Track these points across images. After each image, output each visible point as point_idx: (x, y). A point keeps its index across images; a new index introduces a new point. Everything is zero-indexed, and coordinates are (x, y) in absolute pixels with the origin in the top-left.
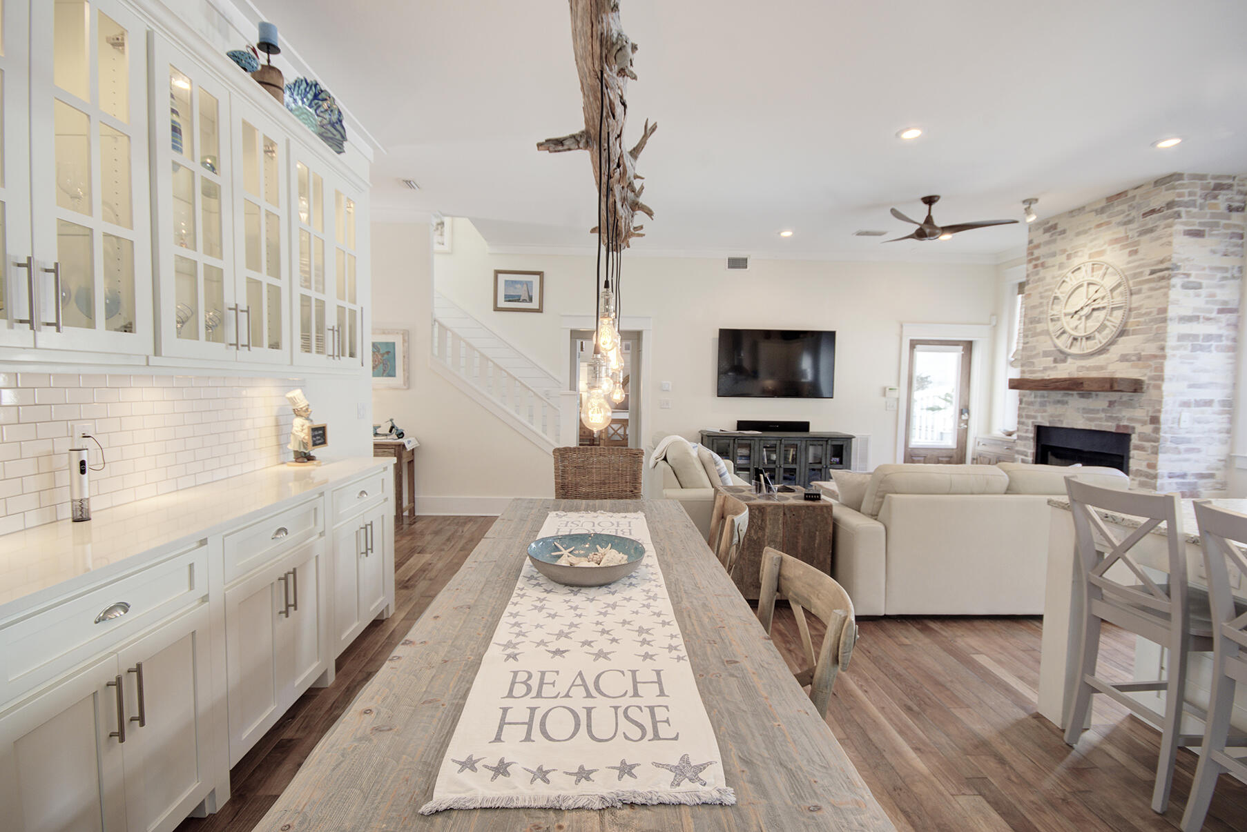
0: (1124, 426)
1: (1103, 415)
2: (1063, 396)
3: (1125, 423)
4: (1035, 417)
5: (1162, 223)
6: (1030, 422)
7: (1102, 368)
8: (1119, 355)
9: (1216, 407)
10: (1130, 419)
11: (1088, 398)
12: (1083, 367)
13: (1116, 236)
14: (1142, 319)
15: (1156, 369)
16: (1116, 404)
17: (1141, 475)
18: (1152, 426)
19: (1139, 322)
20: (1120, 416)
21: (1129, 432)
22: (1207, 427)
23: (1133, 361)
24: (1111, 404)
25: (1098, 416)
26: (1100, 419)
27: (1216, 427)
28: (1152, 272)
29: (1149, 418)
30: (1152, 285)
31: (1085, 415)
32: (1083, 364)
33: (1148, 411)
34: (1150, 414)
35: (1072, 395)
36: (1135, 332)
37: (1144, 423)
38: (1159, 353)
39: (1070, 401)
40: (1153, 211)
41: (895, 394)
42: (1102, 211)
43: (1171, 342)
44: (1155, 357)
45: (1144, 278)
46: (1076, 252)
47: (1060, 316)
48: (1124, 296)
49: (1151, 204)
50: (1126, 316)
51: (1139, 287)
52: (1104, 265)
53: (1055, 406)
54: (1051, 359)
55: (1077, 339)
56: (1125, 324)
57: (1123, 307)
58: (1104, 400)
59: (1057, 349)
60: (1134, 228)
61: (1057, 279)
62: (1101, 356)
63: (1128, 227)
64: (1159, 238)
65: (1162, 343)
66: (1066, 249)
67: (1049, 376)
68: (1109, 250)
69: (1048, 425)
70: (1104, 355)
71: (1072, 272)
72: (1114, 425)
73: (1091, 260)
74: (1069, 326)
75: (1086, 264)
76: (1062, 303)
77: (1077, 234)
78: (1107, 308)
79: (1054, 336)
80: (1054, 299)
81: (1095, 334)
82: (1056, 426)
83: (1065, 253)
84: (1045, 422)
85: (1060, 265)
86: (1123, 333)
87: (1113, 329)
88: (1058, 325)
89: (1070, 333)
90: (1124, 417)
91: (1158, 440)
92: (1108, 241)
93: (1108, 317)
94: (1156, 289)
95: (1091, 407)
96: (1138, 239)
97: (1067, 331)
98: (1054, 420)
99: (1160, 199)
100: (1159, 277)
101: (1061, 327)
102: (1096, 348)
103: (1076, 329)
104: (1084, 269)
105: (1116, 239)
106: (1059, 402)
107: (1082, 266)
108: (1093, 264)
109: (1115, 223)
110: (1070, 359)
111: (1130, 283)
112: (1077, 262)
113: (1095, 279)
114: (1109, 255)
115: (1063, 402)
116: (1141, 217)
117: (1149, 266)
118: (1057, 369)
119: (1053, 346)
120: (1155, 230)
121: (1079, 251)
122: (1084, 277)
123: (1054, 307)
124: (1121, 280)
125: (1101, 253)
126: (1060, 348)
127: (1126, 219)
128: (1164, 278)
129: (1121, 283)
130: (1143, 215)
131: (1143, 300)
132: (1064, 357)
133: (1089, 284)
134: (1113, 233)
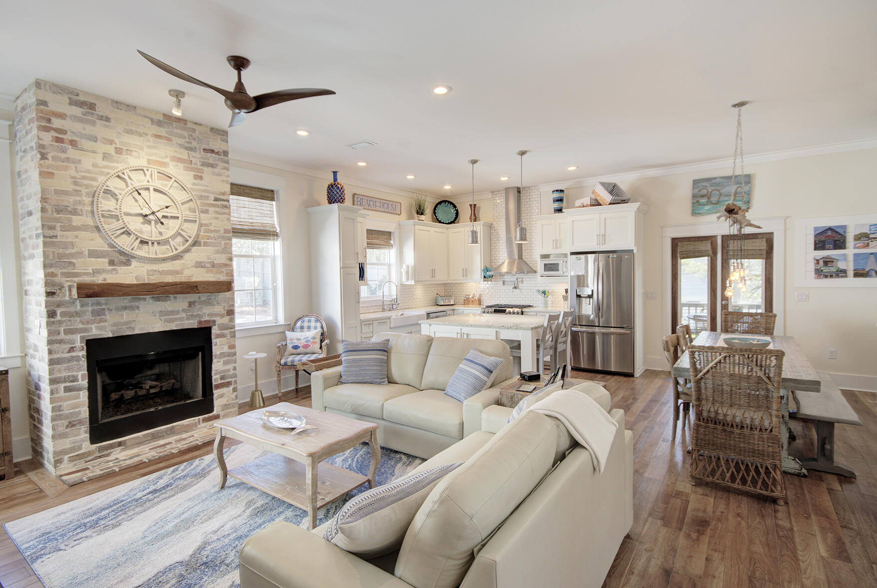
0: (205, 322)
1: (184, 315)
2: (130, 302)
3: (207, 318)
4: (86, 330)
5: (222, 165)
6: (78, 337)
7: (177, 272)
8: (194, 262)
10: (210, 315)
11: (165, 301)
12: (155, 271)
13: (179, 156)
14: (212, 235)
15: (227, 274)
16: (196, 304)
17: (224, 356)
18: (228, 317)
19: (210, 236)
20: (201, 313)
21: (211, 325)
23: (208, 267)
24: (191, 304)
25: (178, 316)
26: (181, 319)
28: (216, 200)
29: (225, 312)
30: (217, 209)
31: (163, 318)
32: (154, 268)
33: (224, 307)
34: (226, 309)
35: (145, 299)
36: (206, 244)
37: (222, 316)
38: (228, 262)
39: (141, 307)
40: (212, 151)
42: (159, 123)
44: (226, 265)
45: (209, 202)
46: (131, 151)
47: (118, 214)
48: (195, 212)
49: (211, 144)
50: (199, 230)
51: (207, 208)
52: (171, 178)
53: (120, 313)
54: (106, 260)
55: (147, 243)
56: (198, 235)
57: (196, 221)
58: (183, 301)
59: (116, 249)
60: (197, 157)
61: (103, 170)
62: (175, 262)
63: (190, 152)
64: (219, 175)
65: (230, 255)
66: (113, 141)
67: (105, 280)
68: (172, 164)
69: (110, 335)
70: (178, 261)
71: (130, 171)
72: (196, 321)
73: (156, 167)
74: (132, 227)
75: (150, 169)
76: (117, 200)
77: (129, 132)
78: (180, 218)
79: (112, 235)
80: (103, 192)
81: (168, 241)
82: (124, 334)
83: (111, 144)
84: (105, 333)
85: (106, 155)
86: (196, 243)
87: (188, 238)
88: (115, 225)
89: (137, 235)
90: (205, 313)
91: (234, 327)
92: (170, 157)
93: (182, 227)
94: (220, 214)
95: (170, 309)
96: (201, 167)
97: (132, 232)
98: (120, 328)
99: (217, 145)
100: (223, 205)
101: (122, 226)
102: (172, 254)
103: (141, 232)
104: (148, 173)
105: (180, 159)
106: (125, 308)
107: (145, 169)
108: (158, 172)
109: (177, 143)
110: (135, 262)
111: (198, 202)
112: (133, 162)
113: (164, 188)
114: (174, 169)
115: (132, 308)
116: (202, 150)
117: (213, 193)
118: (117, 273)
119: (106, 246)
120: (216, 167)
121: (136, 151)
122: (148, 182)
123: (103, 202)
124: (192, 197)
125: (165, 165)
126: (122, 249)
127: (187, 145)
128: (226, 207)
129: (191, 200)
130: (204, 149)
131: (211, 219)
132: (126, 258)
133: (155, 190)
134: (176, 152)
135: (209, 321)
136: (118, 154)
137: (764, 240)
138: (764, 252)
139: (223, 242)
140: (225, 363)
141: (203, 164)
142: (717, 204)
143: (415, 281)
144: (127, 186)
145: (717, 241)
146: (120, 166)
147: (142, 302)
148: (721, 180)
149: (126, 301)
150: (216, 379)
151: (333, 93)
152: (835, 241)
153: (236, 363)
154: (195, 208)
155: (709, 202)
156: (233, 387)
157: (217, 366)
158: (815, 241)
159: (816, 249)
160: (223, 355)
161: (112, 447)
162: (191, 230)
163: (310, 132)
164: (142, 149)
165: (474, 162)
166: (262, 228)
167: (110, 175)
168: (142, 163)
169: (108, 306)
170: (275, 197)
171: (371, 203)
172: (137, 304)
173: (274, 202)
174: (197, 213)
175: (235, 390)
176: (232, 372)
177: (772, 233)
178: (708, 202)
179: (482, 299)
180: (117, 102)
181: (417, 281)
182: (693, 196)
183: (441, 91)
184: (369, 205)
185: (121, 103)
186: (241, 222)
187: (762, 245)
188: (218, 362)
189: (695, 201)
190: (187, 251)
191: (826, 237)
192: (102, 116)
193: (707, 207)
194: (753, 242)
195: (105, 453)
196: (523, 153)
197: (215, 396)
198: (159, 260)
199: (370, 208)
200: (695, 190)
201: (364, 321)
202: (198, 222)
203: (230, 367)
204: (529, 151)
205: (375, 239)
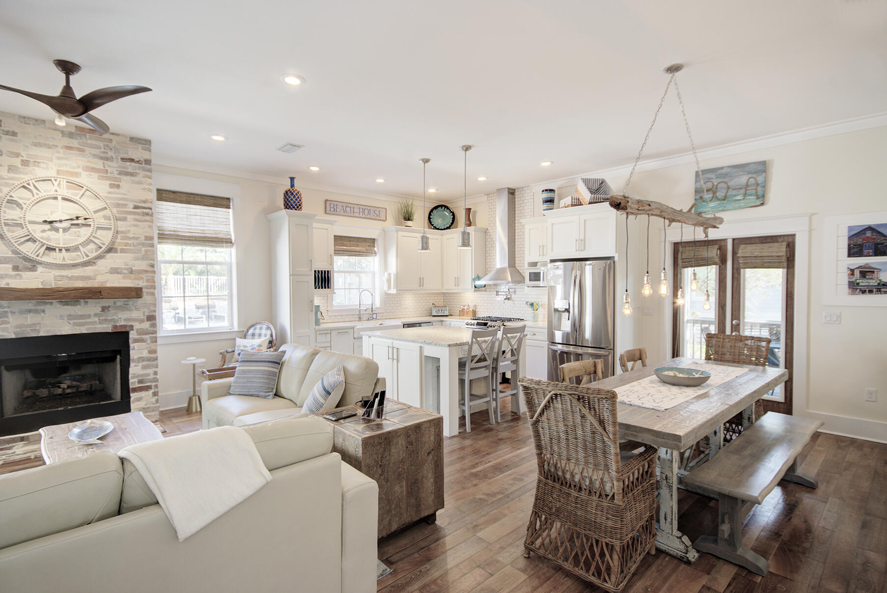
0: (121, 326)
1: (97, 319)
2: (35, 305)
3: (123, 323)
5: (142, 173)
7: (89, 278)
8: (109, 268)
10: (127, 320)
11: (75, 305)
12: (63, 276)
13: (92, 165)
14: (131, 242)
15: (148, 281)
16: (110, 309)
17: (143, 361)
18: (149, 323)
19: (127, 243)
20: (116, 318)
21: (128, 329)
23: (125, 274)
24: (104, 309)
25: (90, 320)
26: (94, 323)
28: (136, 207)
29: (145, 317)
30: (137, 217)
31: (71, 322)
32: (62, 274)
33: (144, 312)
34: (146, 314)
35: (51, 303)
36: (122, 251)
37: (141, 321)
38: (151, 269)
39: (47, 310)
40: (132, 160)
42: (71, 136)
44: (146, 271)
45: (128, 210)
46: (39, 163)
47: (22, 222)
48: (110, 220)
49: (130, 154)
50: (115, 237)
51: (125, 216)
52: (83, 187)
53: (24, 316)
54: (10, 266)
55: (55, 249)
56: (113, 242)
57: (111, 228)
58: (95, 306)
59: (20, 256)
60: (114, 167)
61: (7, 181)
62: (87, 268)
63: (105, 162)
64: (139, 183)
65: (152, 262)
66: (20, 154)
67: (8, 284)
68: (84, 174)
69: (13, 336)
70: (90, 267)
71: (36, 181)
72: (110, 326)
73: (64, 177)
74: (38, 235)
75: (58, 179)
76: (22, 209)
77: (36, 145)
78: (92, 225)
79: (15, 242)
80: (7, 202)
81: (78, 247)
82: (28, 336)
83: (18, 157)
84: (9, 334)
85: (11, 167)
86: (110, 250)
87: (102, 245)
88: (20, 232)
89: (42, 242)
90: (121, 318)
91: (155, 332)
92: (83, 167)
93: (94, 234)
94: (140, 221)
95: (79, 313)
96: (119, 176)
97: (37, 239)
98: (24, 330)
99: (138, 153)
100: (143, 213)
101: (26, 234)
102: (82, 260)
103: (48, 239)
104: (56, 183)
105: (93, 168)
106: (30, 311)
107: (53, 179)
108: (67, 182)
109: (90, 153)
110: (41, 268)
111: (115, 210)
112: (40, 172)
113: (73, 197)
114: (86, 179)
115: (36, 312)
116: (120, 160)
117: (132, 201)
118: (21, 277)
119: (10, 253)
120: (136, 176)
121: (43, 163)
122: (56, 191)
123: (8, 211)
124: (106, 206)
125: (77, 174)
126: (26, 255)
127: (103, 155)
128: (147, 214)
129: (105, 208)
130: (122, 159)
131: (129, 227)
132: (32, 264)
133: (64, 199)
134: (89, 162)
135: (125, 326)
136: (25, 166)
137: (784, 244)
138: (784, 259)
139: (143, 249)
140: (144, 367)
141: (120, 173)
142: (724, 200)
143: (397, 290)
144: (33, 196)
145: (727, 246)
146: (26, 178)
147: (48, 306)
148: (729, 170)
149: (30, 305)
150: (133, 382)
151: (149, 90)
152: (877, 245)
153: (157, 367)
154: (110, 217)
155: (715, 198)
156: (153, 391)
157: (134, 370)
158: (849, 245)
159: (850, 255)
160: (141, 359)
161: (14, 441)
162: (106, 237)
163: (226, 138)
164: (51, 160)
165: (426, 161)
166: (214, 236)
167: (14, 186)
168: (52, 173)
169: (10, 309)
170: (231, 204)
171: (348, 209)
172: (42, 307)
173: (230, 210)
174: (112, 221)
175: (155, 394)
176: (152, 376)
177: (794, 235)
178: (713, 197)
179: (477, 310)
180: (24, 118)
181: (400, 290)
182: (696, 191)
183: (293, 81)
184: (345, 211)
185: (29, 118)
186: (191, 229)
187: (780, 250)
188: (135, 366)
189: (698, 197)
190: (99, 257)
191: (863, 239)
192: (8, 131)
193: (712, 204)
194: (770, 247)
195: (7, 446)
196: (467, 148)
197: (132, 399)
198: (68, 266)
199: (346, 214)
200: (697, 183)
201: (318, 331)
202: (113, 229)
203: (150, 371)
204: (473, 146)
205: (354, 246)
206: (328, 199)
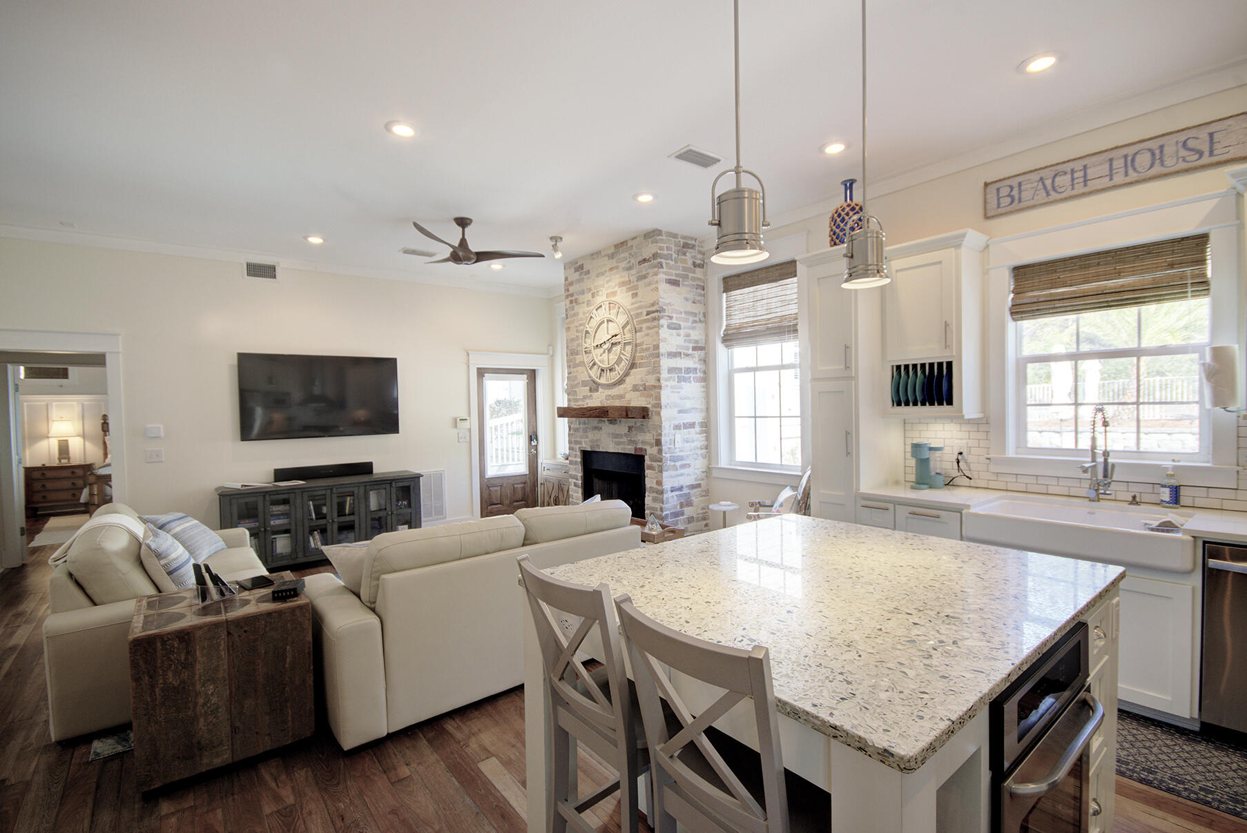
0: (640, 448)
1: (625, 439)
2: (597, 423)
3: (640, 446)
4: (580, 443)
5: (651, 271)
6: (577, 446)
7: (621, 397)
8: (631, 385)
9: (698, 429)
10: (643, 442)
11: (615, 424)
12: (610, 396)
13: (623, 280)
14: (644, 354)
15: (656, 398)
16: (633, 429)
17: (653, 492)
18: (657, 447)
19: (642, 356)
20: (637, 439)
21: (643, 453)
22: (693, 445)
23: (641, 391)
24: (630, 428)
25: (622, 440)
26: (626, 443)
27: (698, 444)
28: (647, 314)
29: (654, 441)
30: (649, 324)
31: (614, 440)
32: (610, 393)
33: (653, 435)
34: (655, 437)
35: (604, 421)
36: (641, 366)
37: (652, 445)
38: (657, 384)
39: (602, 427)
40: (645, 260)
41: (466, 425)
42: (612, 256)
43: (664, 374)
44: (654, 387)
45: (643, 318)
46: (598, 292)
47: (591, 349)
48: (631, 333)
49: (644, 254)
50: (633, 351)
51: (641, 325)
52: (617, 304)
53: (594, 432)
54: (588, 388)
55: (604, 371)
56: (634, 357)
57: (633, 342)
58: (625, 426)
59: (591, 379)
60: (634, 274)
61: (587, 315)
62: (620, 386)
63: (630, 272)
64: (648, 284)
65: (658, 375)
66: (591, 289)
67: (589, 404)
68: (618, 291)
69: (590, 449)
70: (622, 386)
71: (596, 310)
72: (633, 447)
73: (609, 299)
74: (596, 359)
75: (604, 303)
76: (591, 337)
78: (621, 342)
79: (589, 367)
80: (586, 333)
81: (615, 366)
82: (596, 450)
84: (587, 447)
85: (588, 302)
86: (632, 366)
87: (626, 362)
88: (590, 358)
89: (598, 365)
90: (641, 440)
91: (661, 460)
93: (622, 352)
94: (649, 329)
95: (617, 433)
96: (637, 283)
97: (596, 363)
98: (594, 445)
99: (648, 250)
100: (652, 318)
102: (617, 379)
103: (600, 362)
104: (603, 307)
105: (623, 282)
106: (596, 428)
107: (602, 304)
108: (610, 304)
109: (621, 268)
110: (600, 389)
111: (635, 321)
112: (598, 301)
113: (612, 317)
114: (619, 295)
115: (599, 429)
116: (637, 265)
117: (645, 307)
118: (593, 397)
119: (587, 377)
120: (646, 277)
121: (600, 290)
122: (604, 315)
124: (630, 318)
125: (615, 293)
126: (593, 378)
127: (628, 265)
128: (655, 319)
129: (629, 321)
130: (638, 263)
131: (642, 337)
132: (597, 386)
133: (607, 321)
134: (621, 277)
135: (642, 449)
136: (592, 298)
139: (653, 361)
141: (638, 279)
146: (592, 308)
147: (603, 423)
149: (595, 422)
153: (664, 504)
154: (632, 329)
157: (648, 500)
160: (652, 490)
162: (629, 353)
164: (603, 286)
166: (776, 325)
168: (604, 298)
169: (589, 426)
170: (798, 269)
171: (1063, 179)
172: (600, 424)
173: (796, 278)
180: (593, 254)
188: (648, 496)
190: (627, 374)
192: (587, 271)
198: (611, 386)
203: (658, 505)
205: (1097, 278)
206: (989, 181)
